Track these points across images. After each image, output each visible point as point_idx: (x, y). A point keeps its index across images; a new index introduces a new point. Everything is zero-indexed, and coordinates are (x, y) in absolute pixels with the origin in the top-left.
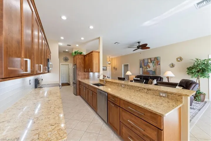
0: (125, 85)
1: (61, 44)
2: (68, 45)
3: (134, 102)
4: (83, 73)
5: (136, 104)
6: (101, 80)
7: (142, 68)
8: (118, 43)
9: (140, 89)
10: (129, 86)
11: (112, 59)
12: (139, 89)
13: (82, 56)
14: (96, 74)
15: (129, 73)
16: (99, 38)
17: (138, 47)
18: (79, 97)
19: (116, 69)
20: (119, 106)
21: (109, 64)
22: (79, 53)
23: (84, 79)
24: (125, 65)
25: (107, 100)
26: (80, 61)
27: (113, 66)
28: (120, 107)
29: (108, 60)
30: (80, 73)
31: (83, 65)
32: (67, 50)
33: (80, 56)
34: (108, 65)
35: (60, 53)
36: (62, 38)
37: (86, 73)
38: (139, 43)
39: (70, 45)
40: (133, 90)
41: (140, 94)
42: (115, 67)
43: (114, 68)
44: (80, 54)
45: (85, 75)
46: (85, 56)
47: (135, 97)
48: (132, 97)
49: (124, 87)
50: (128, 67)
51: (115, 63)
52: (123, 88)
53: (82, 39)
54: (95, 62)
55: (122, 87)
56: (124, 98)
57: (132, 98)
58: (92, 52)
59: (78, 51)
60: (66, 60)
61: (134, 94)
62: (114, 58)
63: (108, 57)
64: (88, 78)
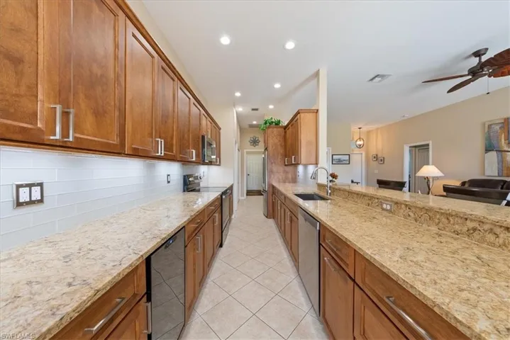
0: (396, 203)
1: (240, 109)
2: (253, 110)
3: (420, 287)
4: (281, 169)
5: (429, 304)
6: (320, 186)
7: (500, 151)
8: (382, 76)
9: (475, 229)
10: (416, 207)
11: (369, 132)
12: (470, 225)
13: (279, 129)
14: (311, 169)
15: (429, 171)
16: (317, 74)
17: (475, 73)
18: (271, 222)
19: (383, 160)
20: (350, 278)
21: (360, 147)
22: (272, 122)
23: (284, 182)
24: (415, 147)
25: (320, 244)
26: (276, 141)
27: (373, 152)
28: (354, 281)
29: (356, 137)
30: (275, 168)
31: (281, 151)
32: (255, 123)
33: (275, 129)
34: (357, 151)
35: (242, 130)
36: (238, 94)
37: (290, 169)
38: (478, 54)
39: (257, 110)
40: (434, 229)
41: (476, 251)
42: (379, 155)
43: (376, 157)
44: (276, 124)
45: (286, 172)
46: (285, 128)
47: (435, 258)
48: (420, 258)
49: (390, 211)
50: (428, 151)
51: (378, 144)
52: (385, 213)
53: (277, 86)
54: (305, 137)
55: (383, 209)
56: (369, 252)
57: (416, 263)
58: (298, 113)
59: (272, 118)
60: (255, 142)
61: (433, 242)
62: (377, 129)
63: (355, 129)
64: (294, 180)
